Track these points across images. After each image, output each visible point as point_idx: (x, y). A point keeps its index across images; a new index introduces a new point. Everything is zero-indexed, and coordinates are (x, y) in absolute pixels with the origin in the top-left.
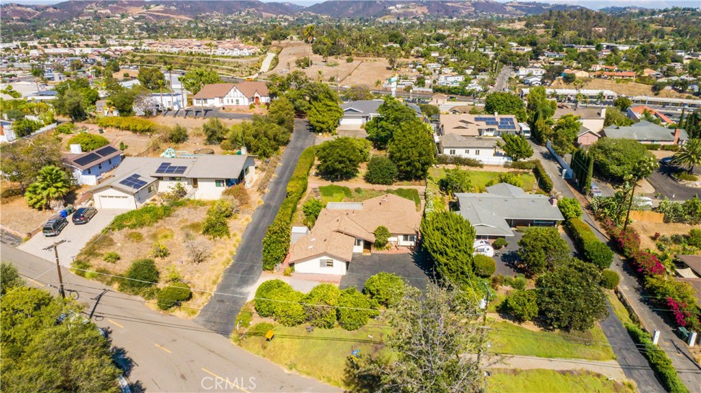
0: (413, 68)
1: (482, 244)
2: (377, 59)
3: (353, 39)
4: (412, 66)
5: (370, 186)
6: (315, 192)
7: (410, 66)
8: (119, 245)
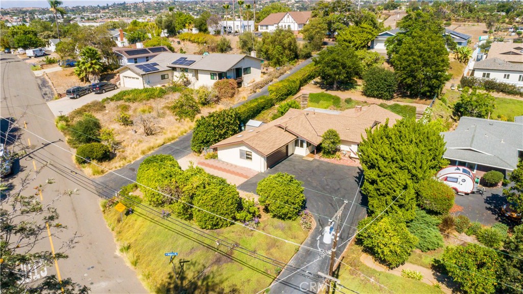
0: (513, 32)
1: (458, 171)
2: (476, 24)
3: (456, 7)
4: (512, 30)
5: (364, 98)
6: (304, 97)
7: (510, 30)
8: (107, 111)
